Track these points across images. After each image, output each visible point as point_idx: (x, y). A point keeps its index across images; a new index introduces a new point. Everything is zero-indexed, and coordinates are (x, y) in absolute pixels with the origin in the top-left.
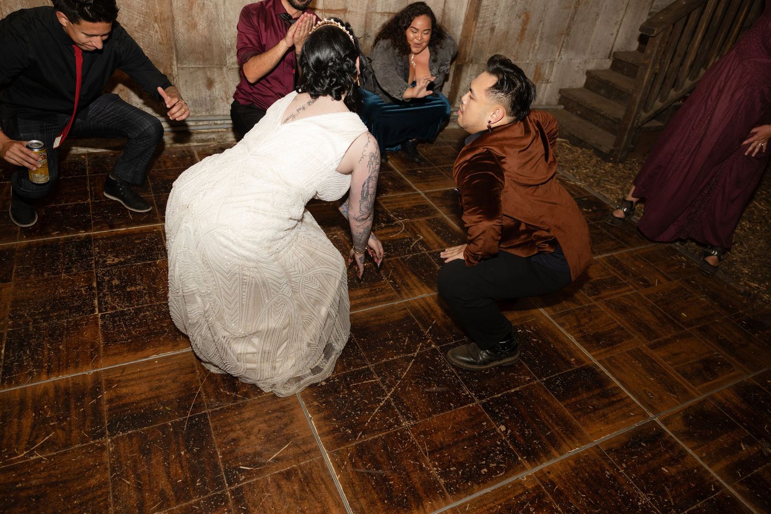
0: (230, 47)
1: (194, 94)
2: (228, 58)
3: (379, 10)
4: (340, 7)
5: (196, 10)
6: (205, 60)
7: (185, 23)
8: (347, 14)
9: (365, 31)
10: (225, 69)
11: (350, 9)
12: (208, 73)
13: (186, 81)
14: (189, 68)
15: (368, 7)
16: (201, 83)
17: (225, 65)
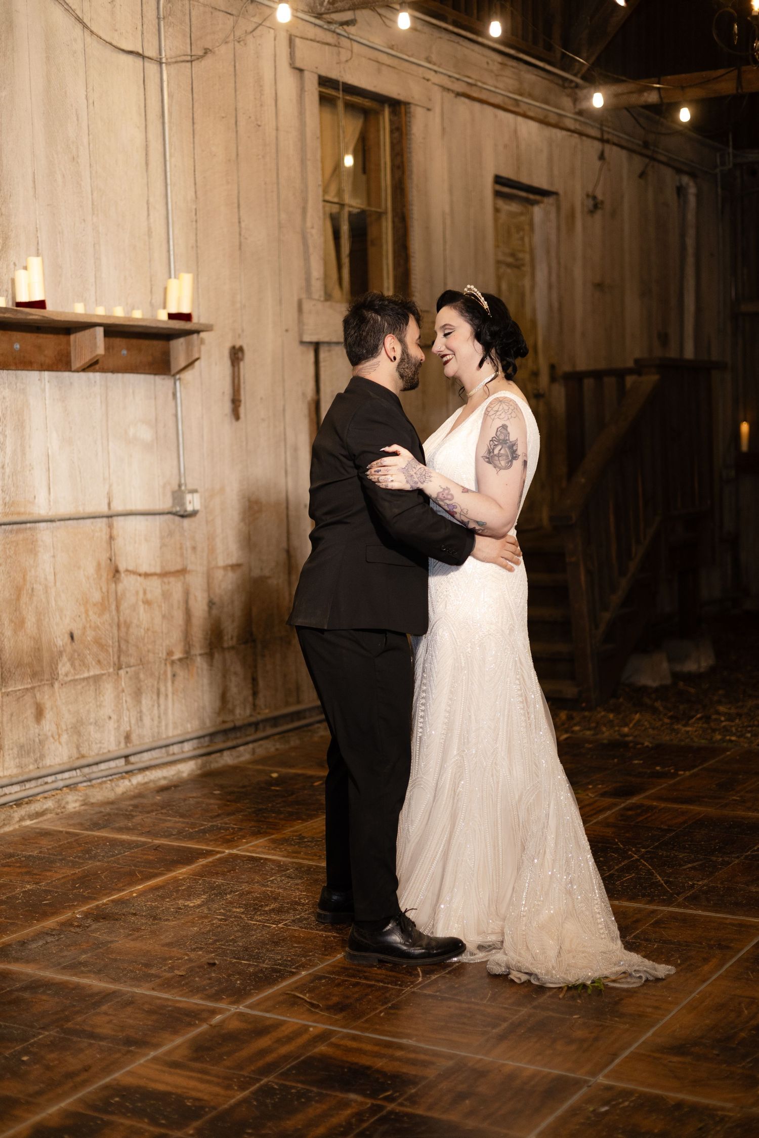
0: (62, 649)
1: (21, 735)
2: (60, 665)
3: (221, 563)
4: (179, 567)
5: (24, 598)
6: (34, 675)
7: (11, 621)
8: (187, 576)
9: (209, 596)
10: (57, 685)
11: (190, 567)
12: (38, 695)
13: (12, 715)
14: (15, 691)
15: (209, 562)
16: (30, 712)
17: (57, 680)
